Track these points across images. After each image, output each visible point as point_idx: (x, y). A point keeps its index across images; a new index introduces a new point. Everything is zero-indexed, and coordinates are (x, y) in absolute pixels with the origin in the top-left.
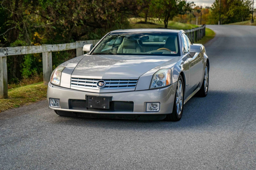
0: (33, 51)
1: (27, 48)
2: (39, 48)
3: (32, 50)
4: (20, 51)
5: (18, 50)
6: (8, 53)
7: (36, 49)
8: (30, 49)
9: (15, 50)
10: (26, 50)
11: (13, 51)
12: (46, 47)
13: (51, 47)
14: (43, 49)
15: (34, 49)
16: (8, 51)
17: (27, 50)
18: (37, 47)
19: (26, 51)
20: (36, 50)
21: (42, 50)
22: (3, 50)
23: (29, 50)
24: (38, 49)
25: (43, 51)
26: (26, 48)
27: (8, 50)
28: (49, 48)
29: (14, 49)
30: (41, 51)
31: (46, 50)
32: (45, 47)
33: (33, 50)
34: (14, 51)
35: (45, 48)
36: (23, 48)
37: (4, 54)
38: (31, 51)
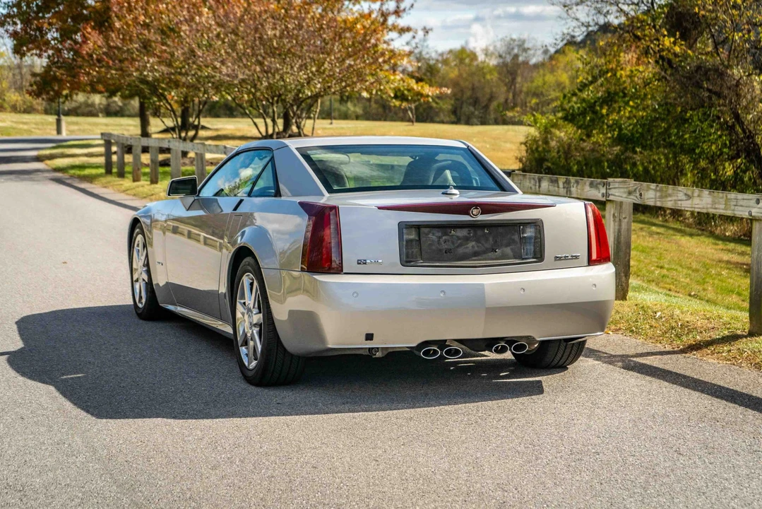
0: (679, 202)
1: (661, 191)
2: (699, 196)
3: (676, 198)
4: (641, 195)
5: (635, 190)
6: (611, 192)
7: (689, 197)
8: (670, 195)
9: (625, 190)
10: (656, 195)
11: (622, 190)
12: (727, 200)
13: (753, 203)
14: (714, 203)
15: (681, 196)
16: (610, 189)
17: (658, 194)
18: (693, 193)
19: (656, 198)
20: (689, 202)
21: (709, 206)
22: (600, 184)
23: (666, 196)
24: (696, 201)
25: (716, 208)
26: (658, 189)
27: (611, 187)
28: (741, 203)
29: (625, 186)
30: (707, 208)
31: (725, 209)
32: (722, 198)
33: (680, 198)
34: (625, 192)
35: (723, 201)
36: (649, 189)
37: (600, 195)
38: (671, 201)
